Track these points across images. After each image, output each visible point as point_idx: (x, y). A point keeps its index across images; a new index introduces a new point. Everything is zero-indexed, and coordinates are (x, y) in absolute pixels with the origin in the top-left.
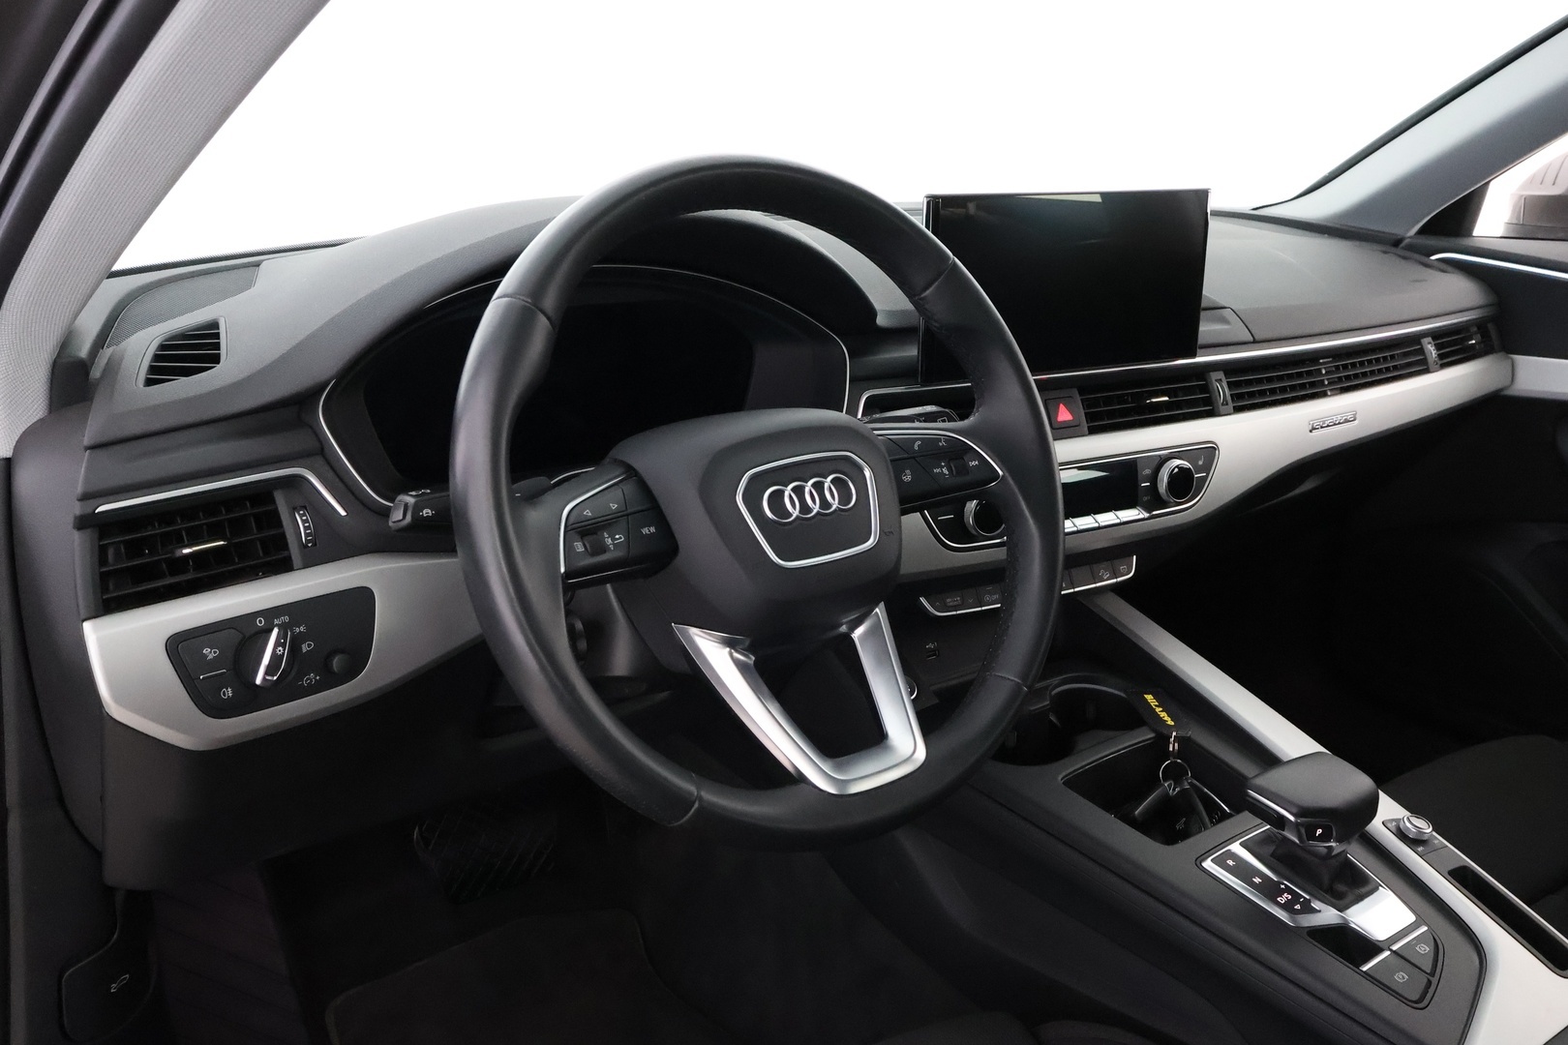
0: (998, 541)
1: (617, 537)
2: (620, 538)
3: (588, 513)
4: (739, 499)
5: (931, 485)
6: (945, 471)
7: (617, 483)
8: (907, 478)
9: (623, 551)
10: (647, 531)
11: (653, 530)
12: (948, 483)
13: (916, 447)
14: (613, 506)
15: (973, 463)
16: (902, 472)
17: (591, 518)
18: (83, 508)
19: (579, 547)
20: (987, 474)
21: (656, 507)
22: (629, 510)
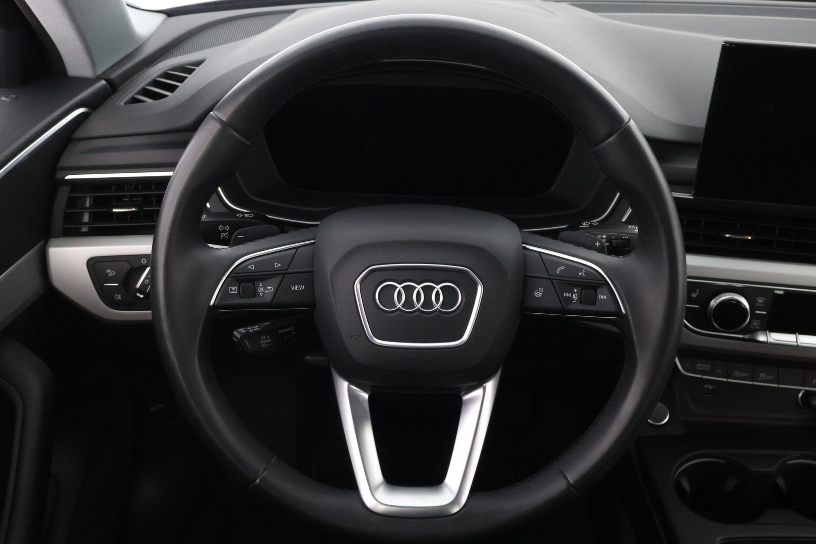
0: (741, 336)
1: (269, 288)
2: (271, 289)
3: (252, 267)
4: (357, 285)
5: (556, 304)
6: (575, 297)
7: (297, 248)
8: (538, 294)
9: (268, 299)
10: (296, 288)
11: (302, 288)
12: (571, 307)
13: (558, 271)
14: (277, 265)
15: (602, 297)
16: (536, 288)
17: (252, 272)
18: (59, 175)
19: (234, 290)
20: (613, 309)
21: (312, 272)
22: (289, 271)
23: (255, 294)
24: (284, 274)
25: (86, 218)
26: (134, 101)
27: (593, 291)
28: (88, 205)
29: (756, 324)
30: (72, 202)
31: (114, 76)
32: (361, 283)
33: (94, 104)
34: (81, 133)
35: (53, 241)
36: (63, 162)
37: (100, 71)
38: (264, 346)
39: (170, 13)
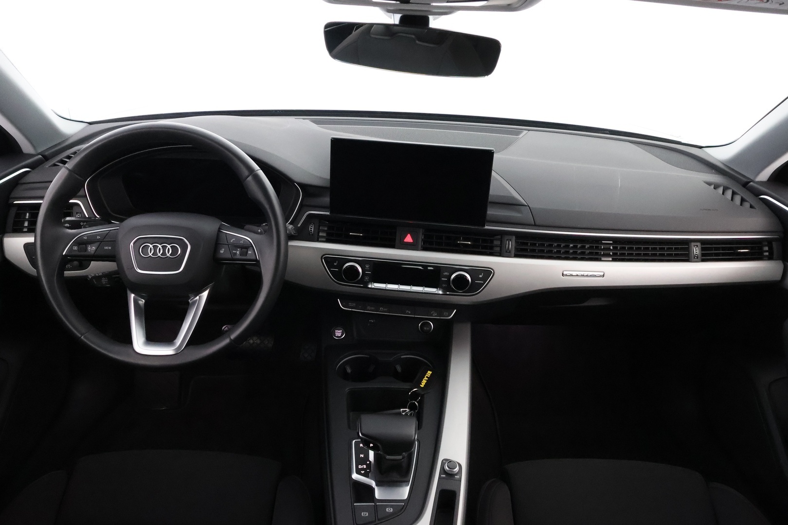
0: (358, 285)
2: (94, 248)
3: (85, 238)
4: (132, 244)
5: (230, 256)
6: (238, 252)
7: (110, 230)
8: (222, 252)
9: (93, 252)
10: (107, 248)
11: (110, 248)
12: (235, 257)
13: (232, 241)
14: (98, 237)
15: (249, 252)
16: (221, 249)
17: (85, 240)
18: (10, 201)
19: (75, 248)
20: (254, 258)
21: (115, 241)
22: (105, 240)
23: (86, 250)
24: (102, 242)
25: (26, 224)
26: (55, 165)
27: (246, 250)
28: (27, 217)
29: (367, 278)
30: (18, 215)
31: (47, 153)
32: (134, 244)
33: (33, 166)
34: (23, 181)
35: (6, 235)
36: (12, 195)
37: (39, 151)
38: (104, 283)
39: (90, 123)
